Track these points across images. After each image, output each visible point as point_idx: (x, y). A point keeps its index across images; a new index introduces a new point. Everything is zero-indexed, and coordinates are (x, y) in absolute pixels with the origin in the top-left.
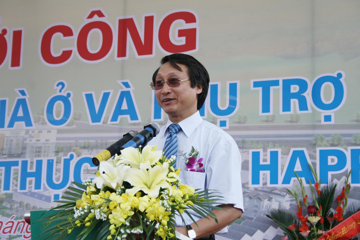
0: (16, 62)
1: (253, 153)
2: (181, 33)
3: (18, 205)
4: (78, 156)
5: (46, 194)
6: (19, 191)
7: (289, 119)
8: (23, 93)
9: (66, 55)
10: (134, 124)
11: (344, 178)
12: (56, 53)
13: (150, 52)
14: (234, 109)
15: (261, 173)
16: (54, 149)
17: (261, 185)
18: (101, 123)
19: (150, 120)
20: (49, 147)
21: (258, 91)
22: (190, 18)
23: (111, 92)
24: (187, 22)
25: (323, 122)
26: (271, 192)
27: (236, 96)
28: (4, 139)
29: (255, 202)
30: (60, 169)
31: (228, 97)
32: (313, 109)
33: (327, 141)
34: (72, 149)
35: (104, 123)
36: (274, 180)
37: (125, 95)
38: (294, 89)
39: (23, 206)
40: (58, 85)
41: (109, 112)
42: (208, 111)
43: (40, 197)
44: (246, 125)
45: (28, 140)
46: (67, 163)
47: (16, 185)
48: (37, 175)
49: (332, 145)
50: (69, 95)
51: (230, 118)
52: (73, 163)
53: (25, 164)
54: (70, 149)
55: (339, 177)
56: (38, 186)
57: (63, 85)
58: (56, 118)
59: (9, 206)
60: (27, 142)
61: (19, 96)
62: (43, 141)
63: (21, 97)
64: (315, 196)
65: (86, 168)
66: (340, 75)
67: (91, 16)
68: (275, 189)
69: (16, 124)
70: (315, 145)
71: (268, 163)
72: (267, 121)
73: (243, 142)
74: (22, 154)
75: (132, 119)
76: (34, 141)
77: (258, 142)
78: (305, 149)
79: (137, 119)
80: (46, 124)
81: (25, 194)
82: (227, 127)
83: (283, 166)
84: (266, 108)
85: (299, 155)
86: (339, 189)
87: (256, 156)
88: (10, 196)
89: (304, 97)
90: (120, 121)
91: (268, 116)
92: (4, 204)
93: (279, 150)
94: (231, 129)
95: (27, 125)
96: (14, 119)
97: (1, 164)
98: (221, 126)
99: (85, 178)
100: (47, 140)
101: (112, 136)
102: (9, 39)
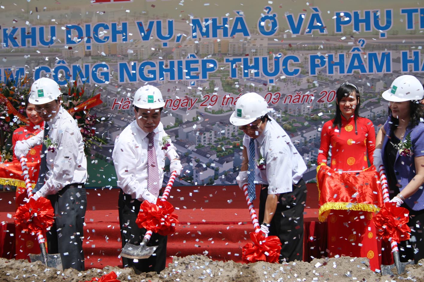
1: (403, 53)
3: (244, 87)
4: (285, 55)
5: (264, 79)
6: (243, 78)
8: (240, 13)
10: (322, 35)
14: (390, 26)
15: (409, 64)
16: (267, 51)
17: (408, 71)
18: (299, 34)
19: (334, 32)
20: (263, 49)
21: (405, 16)
27: (390, 18)
28: (228, 44)
30: (272, 63)
31: (385, 19)
34: (280, 51)
35: (301, 34)
36: (417, 68)
37: (315, 16)
39: (248, 87)
40: (266, 9)
42: (373, 27)
43: (259, 81)
44: (398, 36)
45: (247, 44)
46: (277, 60)
47: (241, 74)
48: (256, 67)
50: (275, 15)
51: (387, 32)
52: (281, 59)
53: (246, 60)
54: (278, 50)
56: (257, 74)
57: (270, 9)
58: (266, 31)
59: (237, 87)
60: (247, 46)
61: (236, 15)
62: (258, 45)
63: (239, 16)
65: (291, 63)
68: (417, 73)
69: (237, 35)
71: (413, 58)
72: (411, 34)
73: (396, 46)
74: (243, 54)
75: (321, 32)
76: (251, 45)
77: (405, 46)
80: (259, 34)
81: (248, 80)
82: (386, 37)
83: (422, 60)
84: (410, 26)
87: (405, 54)
88: (237, 81)
90: (313, 33)
91: (411, 31)
93: (419, 51)
94: (388, 38)
95: (245, 35)
96: (235, 31)
97: (228, 61)
98: (381, 36)
99: (291, 69)
100: (261, 45)
101: (308, 42)
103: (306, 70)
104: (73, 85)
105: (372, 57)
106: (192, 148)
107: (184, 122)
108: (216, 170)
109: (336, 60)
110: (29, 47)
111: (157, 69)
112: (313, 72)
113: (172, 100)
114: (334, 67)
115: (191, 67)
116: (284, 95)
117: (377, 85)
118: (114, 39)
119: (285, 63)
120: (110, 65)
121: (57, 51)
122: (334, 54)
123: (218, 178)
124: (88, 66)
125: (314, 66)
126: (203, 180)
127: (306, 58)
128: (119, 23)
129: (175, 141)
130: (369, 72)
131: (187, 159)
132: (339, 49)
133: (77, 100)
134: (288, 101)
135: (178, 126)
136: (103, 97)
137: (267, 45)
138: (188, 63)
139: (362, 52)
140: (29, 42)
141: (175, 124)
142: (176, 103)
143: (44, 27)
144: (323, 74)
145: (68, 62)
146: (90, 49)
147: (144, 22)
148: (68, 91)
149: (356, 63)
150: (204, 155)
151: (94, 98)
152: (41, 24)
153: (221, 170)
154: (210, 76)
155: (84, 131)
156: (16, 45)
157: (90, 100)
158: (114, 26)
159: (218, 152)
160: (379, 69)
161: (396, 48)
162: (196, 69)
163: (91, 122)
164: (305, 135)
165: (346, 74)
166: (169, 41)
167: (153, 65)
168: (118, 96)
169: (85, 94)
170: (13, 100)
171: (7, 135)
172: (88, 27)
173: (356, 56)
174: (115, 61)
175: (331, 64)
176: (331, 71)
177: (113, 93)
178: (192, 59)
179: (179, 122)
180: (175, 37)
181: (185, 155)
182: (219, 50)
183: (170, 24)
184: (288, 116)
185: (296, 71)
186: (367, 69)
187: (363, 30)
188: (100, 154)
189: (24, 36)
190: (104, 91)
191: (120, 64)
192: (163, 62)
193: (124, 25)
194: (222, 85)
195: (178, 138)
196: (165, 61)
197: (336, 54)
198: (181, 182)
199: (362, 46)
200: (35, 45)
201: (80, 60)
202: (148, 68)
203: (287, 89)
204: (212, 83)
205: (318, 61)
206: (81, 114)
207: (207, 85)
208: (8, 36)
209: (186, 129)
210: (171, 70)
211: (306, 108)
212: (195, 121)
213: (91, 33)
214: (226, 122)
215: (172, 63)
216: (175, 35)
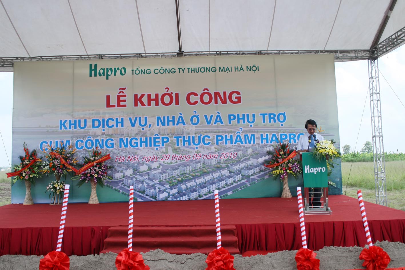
0: (177, 103)
2: (236, 98)
4: (203, 135)
5: (193, 147)
6: (183, 146)
7: (271, 125)
8: (181, 114)
9: (196, 102)
10: (222, 125)
11: (287, 142)
12: (192, 101)
13: (226, 103)
14: (254, 122)
15: (264, 140)
16: (194, 133)
17: (264, 144)
19: (227, 124)
20: (192, 132)
21: (261, 116)
22: (238, 93)
23: (214, 115)
24: (238, 94)
25: (281, 126)
26: (267, 146)
27: (255, 117)
28: (175, 129)
29: (262, 149)
30: (197, 139)
31: (252, 118)
32: (277, 122)
33: (282, 131)
35: (211, 125)
36: (267, 142)
37: (218, 116)
38: (272, 116)
40: (194, 112)
41: (213, 121)
42: (246, 122)
43: (191, 148)
44: (258, 126)
46: (199, 137)
47: (181, 144)
48: (189, 141)
49: (283, 132)
50: (198, 115)
51: (253, 124)
53: (184, 137)
54: (200, 133)
55: (285, 141)
56: (189, 144)
57: (196, 112)
58: (194, 123)
59: (179, 151)
60: (184, 130)
61: (179, 115)
62: (190, 130)
63: (181, 115)
64: (280, 147)
65: (206, 139)
66: (285, 113)
67: (204, 90)
68: (268, 145)
69: (179, 124)
70: (279, 132)
71: (265, 137)
72: (264, 125)
73: (258, 131)
74: (182, 134)
75: (221, 124)
76: (187, 130)
77: (262, 131)
78: (276, 134)
79: (223, 124)
80: (190, 124)
81: (185, 147)
82: (252, 127)
83: (270, 138)
84: (264, 121)
85: (274, 135)
86: (286, 144)
87: (262, 135)
88: (180, 148)
89: (275, 119)
90: (217, 124)
91: (265, 124)
92: (177, 150)
93: (268, 134)
94: (254, 127)
95: (183, 125)
96: (178, 122)
97: (175, 137)
98: (251, 126)
99: (206, 142)
100: (192, 130)
101: (215, 129)
102: (174, 96)
103: (214, 143)
104: (95, 149)
105: (246, 136)
106: (157, 181)
107: (152, 168)
108: (169, 193)
109: (229, 137)
110: (73, 130)
111: (139, 141)
112: (217, 143)
113: (146, 157)
114: (228, 141)
115: (156, 140)
116: (203, 155)
117: (249, 150)
119: (203, 138)
120: (115, 139)
121: (87, 132)
122: (227, 135)
123: (169, 197)
124: (103, 139)
125: (218, 140)
126: (162, 198)
127: (214, 137)
128: (120, 118)
129: (148, 178)
130: (245, 144)
131: (154, 187)
132: (230, 132)
133: (97, 157)
134: (205, 158)
135: (149, 170)
136: (111, 155)
137: (194, 130)
138: (155, 138)
139: (241, 134)
140: (73, 127)
141: (148, 170)
142: (148, 158)
143: (81, 119)
144: (222, 144)
145: (93, 138)
146: (104, 131)
147: (132, 118)
148: (93, 152)
149: (238, 139)
150: (163, 185)
151: (107, 156)
152: (79, 118)
153: (171, 193)
154: (166, 145)
155: (101, 173)
156: (66, 128)
157: (105, 157)
158: (117, 119)
159: (170, 184)
160: (250, 142)
161: (257, 132)
162: (159, 142)
163: (105, 169)
164: (213, 175)
165: (233, 144)
166: (145, 127)
167: (137, 139)
168: (119, 155)
169: (101, 154)
170: (64, 157)
171: (61, 175)
172: (103, 120)
173: (238, 136)
174: (117, 137)
175: (226, 140)
176: (226, 143)
177: (116, 154)
178: (156, 136)
179: (150, 169)
180: (148, 125)
181: (153, 186)
182: (170, 132)
183: (146, 118)
184: (205, 166)
185: (209, 143)
186: (244, 142)
187: (241, 123)
188: (109, 185)
189: (70, 124)
190: (111, 152)
191: (120, 139)
192: (142, 138)
193: (122, 119)
194: (172, 150)
195: (149, 177)
196: (142, 137)
197: (229, 135)
198: (150, 199)
199: (241, 131)
200: (76, 129)
201: (99, 136)
202: (134, 141)
203: (205, 152)
204: (167, 149)
205: (220, 138)
206: (99, 164)
207: (164, 150)
208: (62, 124)
209: (153, 172)
210: (146, 142)
211: (214, 162)
212: (158, 168)
213: (105, 123)
214: (174, 169)
215: (146, 139)
216: (148, 124)
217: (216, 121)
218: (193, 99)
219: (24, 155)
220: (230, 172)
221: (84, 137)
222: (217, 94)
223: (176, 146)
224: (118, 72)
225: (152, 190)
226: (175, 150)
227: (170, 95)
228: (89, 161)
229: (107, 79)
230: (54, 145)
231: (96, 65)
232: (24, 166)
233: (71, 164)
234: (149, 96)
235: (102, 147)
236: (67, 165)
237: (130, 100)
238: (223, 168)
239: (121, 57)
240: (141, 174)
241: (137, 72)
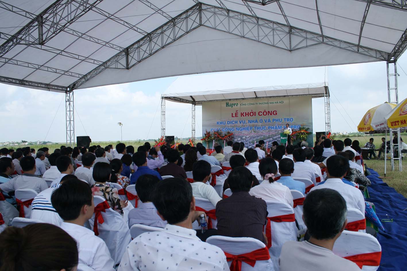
0: (255, 115)
2: (275, 113)
5: (260, 130)
6: (257, 130)
8: (256, 119)
9: (261, 115)
10: (270, 123)
13: (272, 115)
19: (272, 122)
22: (276, 111)
23: (267, 119)
27: (282, 120)
40: (261, 118)
48: (259, 128)
53: (257, 127)
54: (263, 125)
59: (256, 132)
60: (257, 125)
66: (293, 118)
67: (264, 110)
80: (260, 123)
89: (289, 120)
96: (256, 122)
97: (254, 127)
101: (268, 124)
102: (254, 113)
105: (279, 127)
106: (248, 142)
108: (252, 146)
109: (273, 127)
111: (242, 128)
113: (245, 134)
118: (235, 123)
119: (264, 127)
125: (269, 128)
127: (267, 127)
132: (273, 125)
136: (233, 133)
138: (248, 127)
139: (277, 126)
145: (228, 127)
146: (231, 125)
147: (240, 121)
149: (276, 128)
152: (223, 121)
156: (219, 124)
157: (231, 134)
158: (235, 121)
160: (280, 129)
162: (249, 129)
163: (231, 138)
165: (274, 129)
176: (272, 129)
177: (235, 133)
179: (246, 138)
182: (253, 125)
183: (245, 121)
185: (266, 129)
186: (278, 129)
187: (277, 122)
189: (220, 123)
191: (236, 128)
193: (237, 121)
200: (222, 124)
201: (230, 127)
202: (241, 128)
203: (264, 132)
204: (252, 131)
205: (269, 127)
206: (229, 136)
207: (251, 131)
208: (218, 123)
209: (247, 139)
210: (245, 129)
211: (267, 135)
212: (249, 137)
213: (231, 122)
214: (254, 138)
215: (245, 128)
216: (245, 123)
217: (268, 121)
218: (260, 114)
219: (206, 133)
220: (273, 139)
221: (225, 127)
222: (269, 112)
223: (255, 130)
224: (236, 105)
225: (247, 145)
226: (254, 132)
227: (253, 113)
228: (226, 135)
229: (232, 107)
230: (215, 130)
231: (228, 103)
232: (206, 137)
233: (221, 136)
234: (246, 113)
235: (230, 130)
236: (219, 137)
237: (239, 115)
238: (271, 138)
239: (237, 99)
240: (243, 139)
241: (242, 105)
